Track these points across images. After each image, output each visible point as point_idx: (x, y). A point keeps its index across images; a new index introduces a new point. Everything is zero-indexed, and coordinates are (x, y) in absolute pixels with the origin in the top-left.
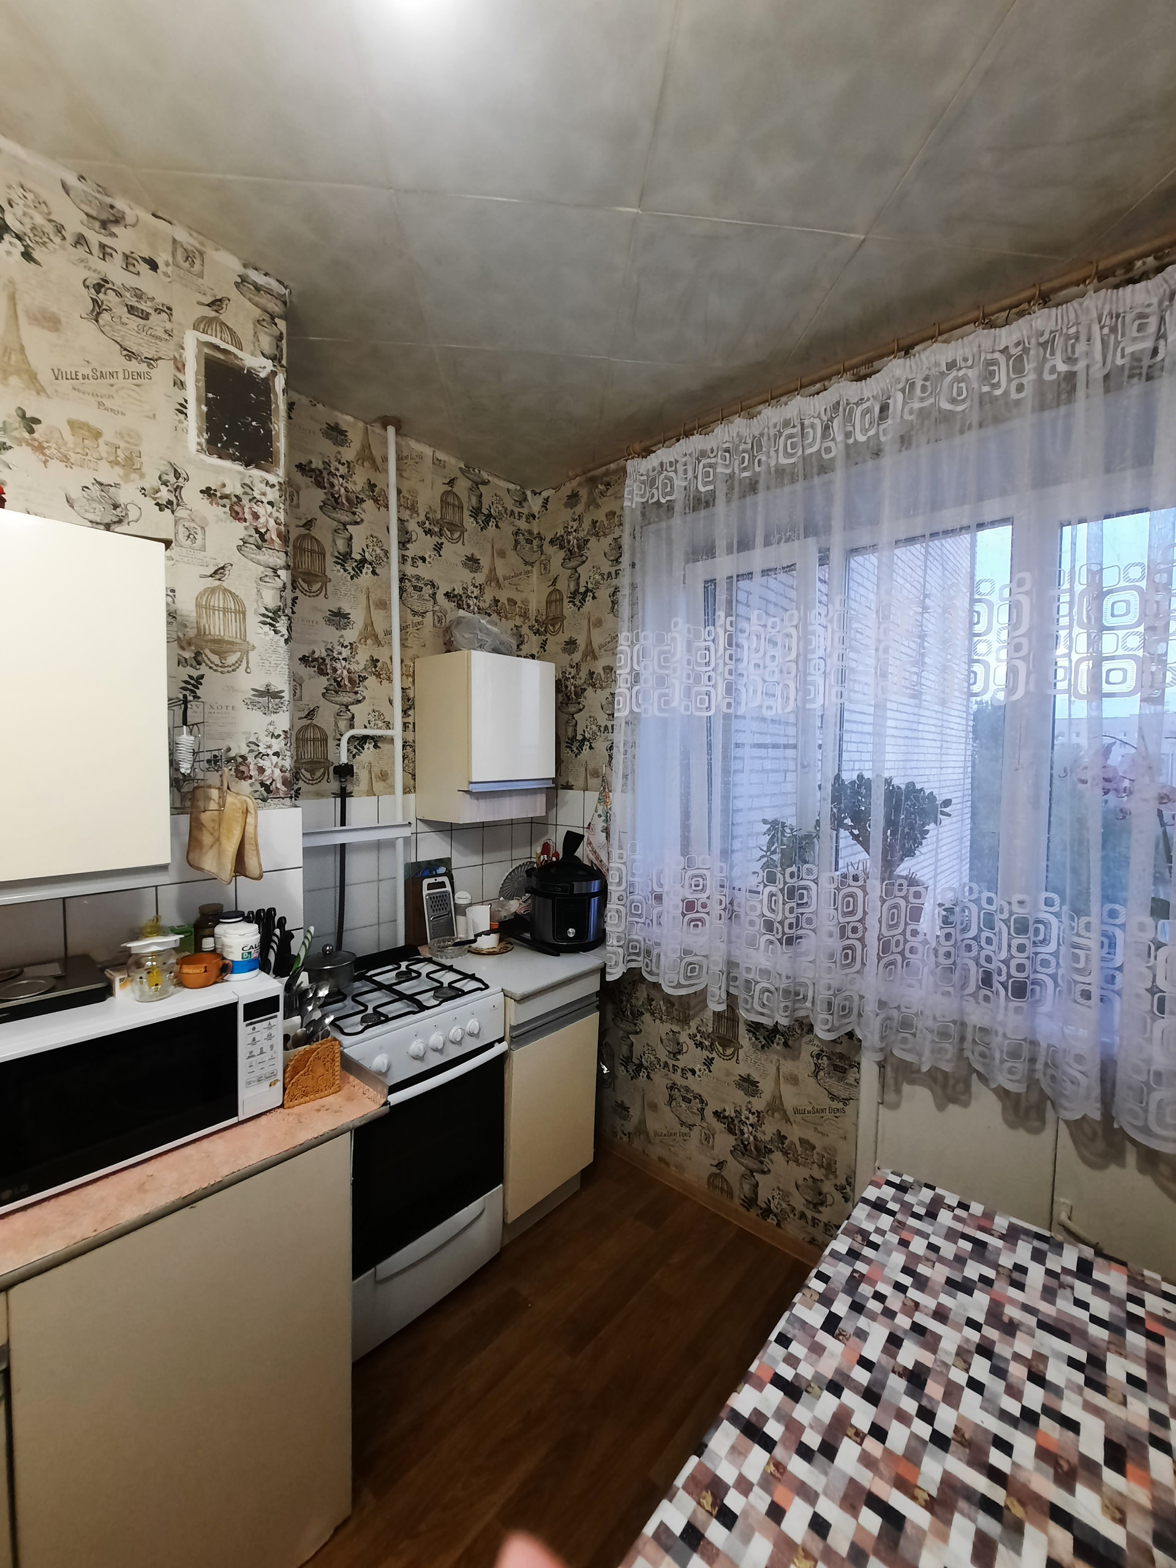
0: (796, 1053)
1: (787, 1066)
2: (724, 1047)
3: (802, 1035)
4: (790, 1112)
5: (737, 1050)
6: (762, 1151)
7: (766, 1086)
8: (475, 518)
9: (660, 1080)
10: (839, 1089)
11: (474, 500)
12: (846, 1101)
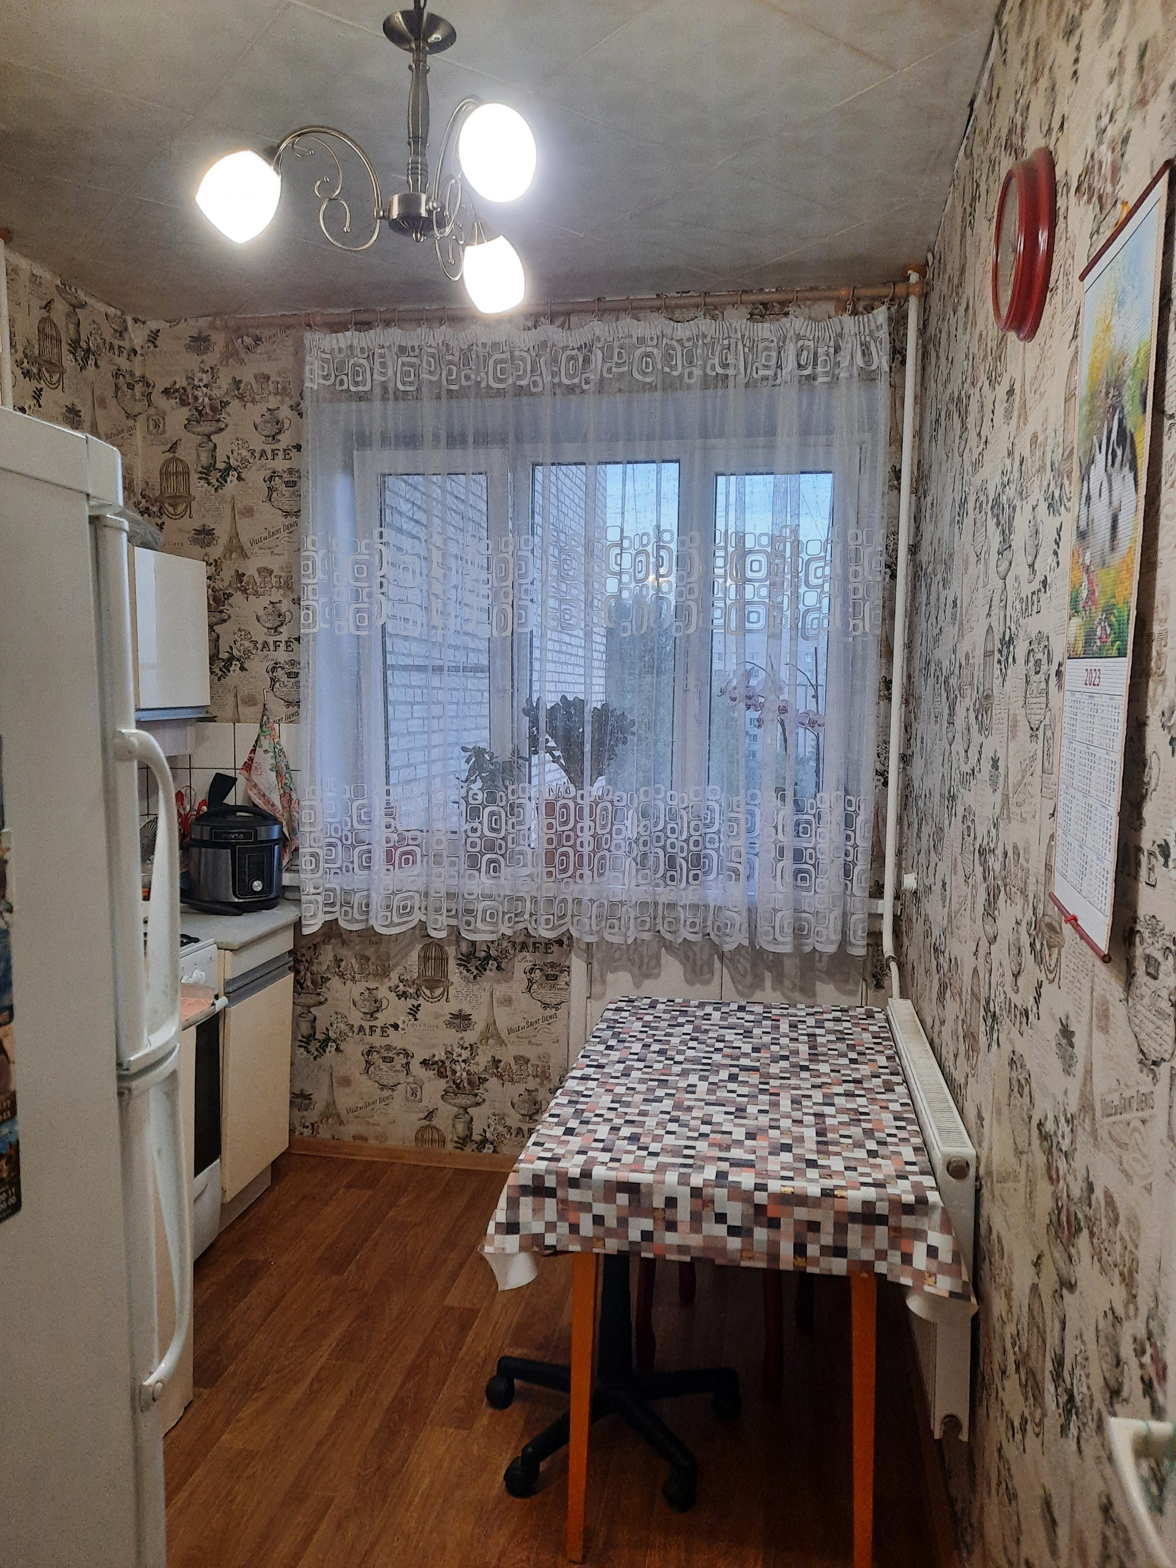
0: (510, 974)
1: (501, 990)
2: (431, 989)
3: (515, 955)
4: (504, 1034)
5: (446, 990)
6: (477, 1082)
7: (480, 1018)
8: (74, 354)
9: (354, 1049)
10: (550, 997)
11: (72, 327)
12: (557, 1006)
